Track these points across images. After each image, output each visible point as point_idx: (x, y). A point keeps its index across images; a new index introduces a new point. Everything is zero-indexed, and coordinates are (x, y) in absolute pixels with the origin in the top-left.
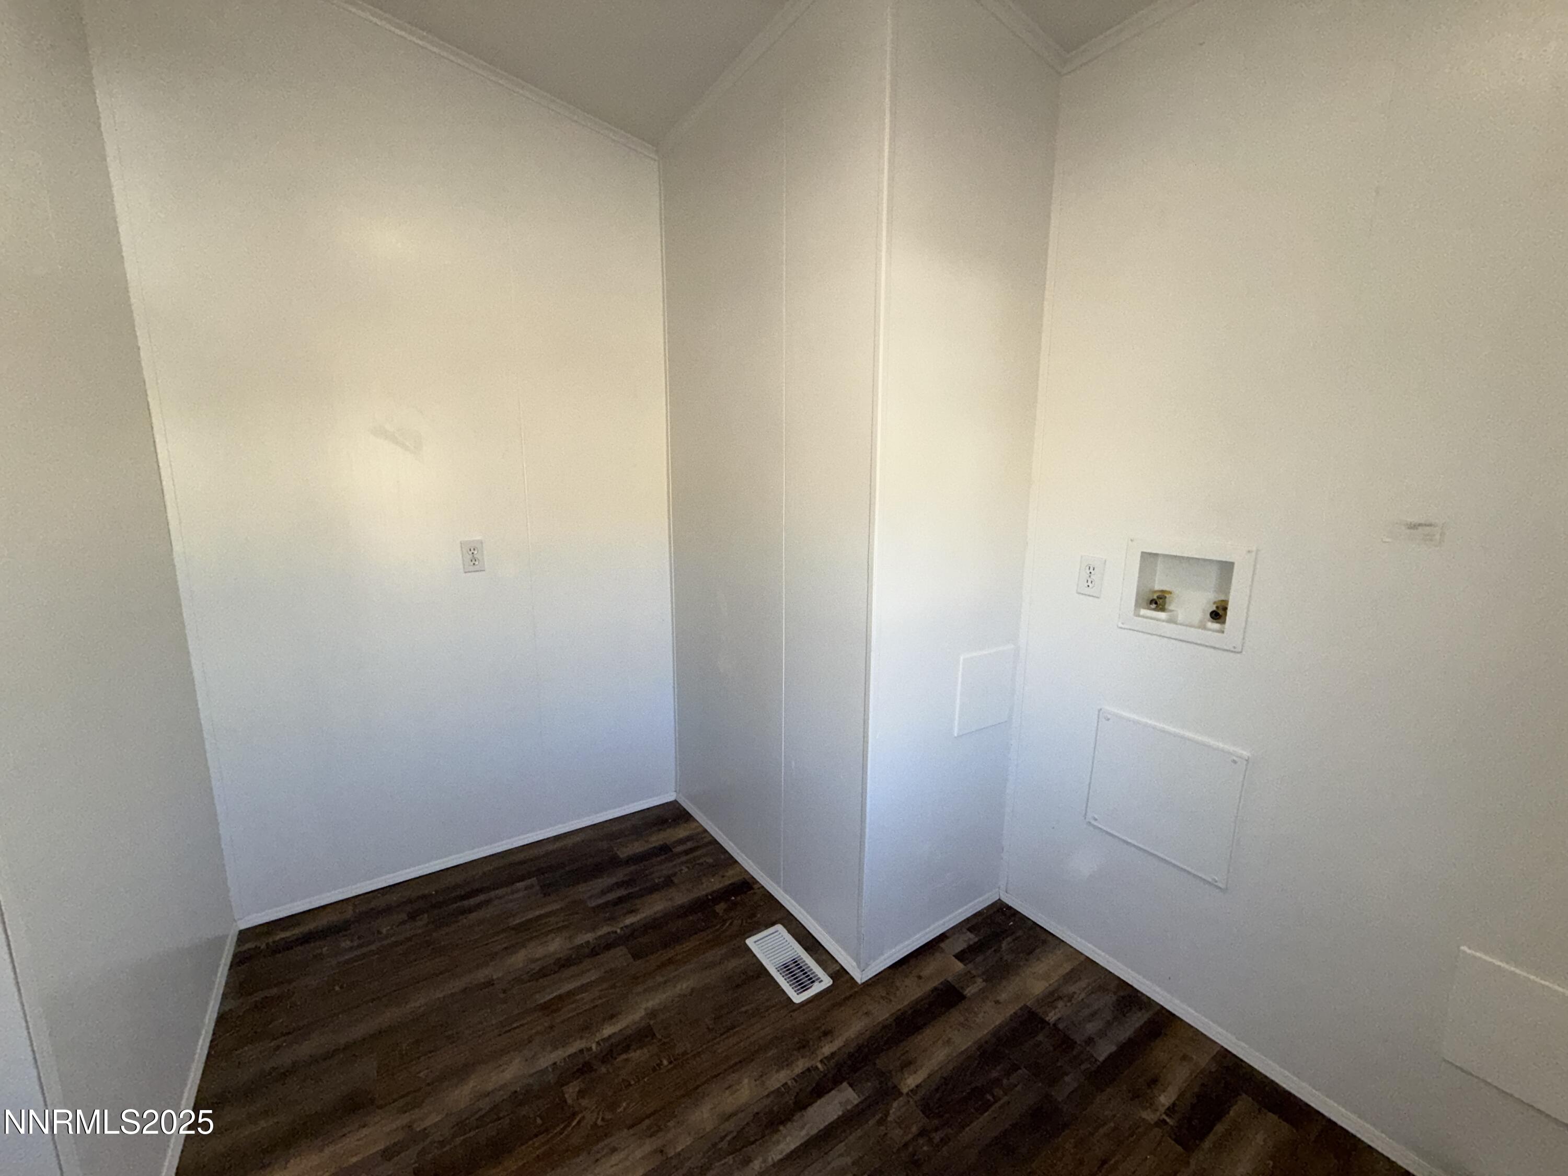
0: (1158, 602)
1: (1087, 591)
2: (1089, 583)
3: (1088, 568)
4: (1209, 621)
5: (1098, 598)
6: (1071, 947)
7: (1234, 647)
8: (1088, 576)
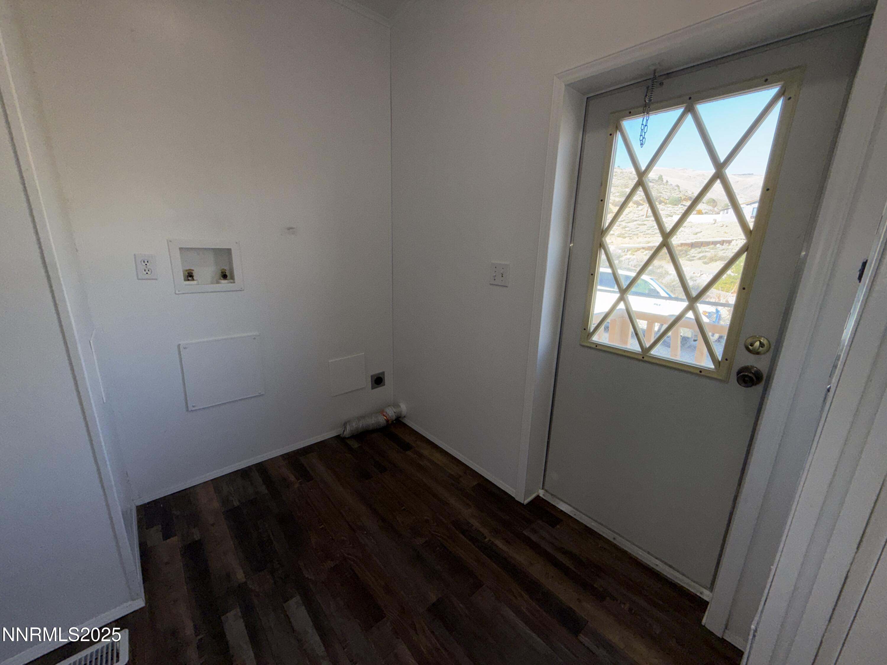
0: (190, 276)
1: (147, 276)
2: (147, 271)
3: (143, 262)
4: (220, 279)
5: (156, 279)
6: (200, 484)
7: (241, 288)
8: (145, 267)
